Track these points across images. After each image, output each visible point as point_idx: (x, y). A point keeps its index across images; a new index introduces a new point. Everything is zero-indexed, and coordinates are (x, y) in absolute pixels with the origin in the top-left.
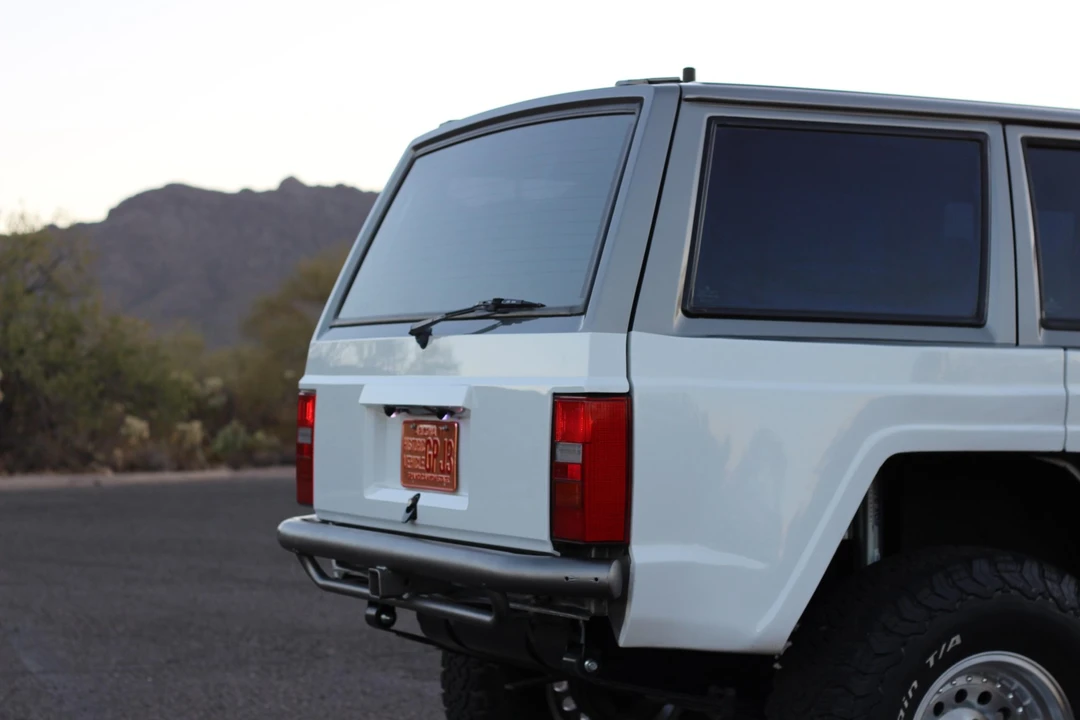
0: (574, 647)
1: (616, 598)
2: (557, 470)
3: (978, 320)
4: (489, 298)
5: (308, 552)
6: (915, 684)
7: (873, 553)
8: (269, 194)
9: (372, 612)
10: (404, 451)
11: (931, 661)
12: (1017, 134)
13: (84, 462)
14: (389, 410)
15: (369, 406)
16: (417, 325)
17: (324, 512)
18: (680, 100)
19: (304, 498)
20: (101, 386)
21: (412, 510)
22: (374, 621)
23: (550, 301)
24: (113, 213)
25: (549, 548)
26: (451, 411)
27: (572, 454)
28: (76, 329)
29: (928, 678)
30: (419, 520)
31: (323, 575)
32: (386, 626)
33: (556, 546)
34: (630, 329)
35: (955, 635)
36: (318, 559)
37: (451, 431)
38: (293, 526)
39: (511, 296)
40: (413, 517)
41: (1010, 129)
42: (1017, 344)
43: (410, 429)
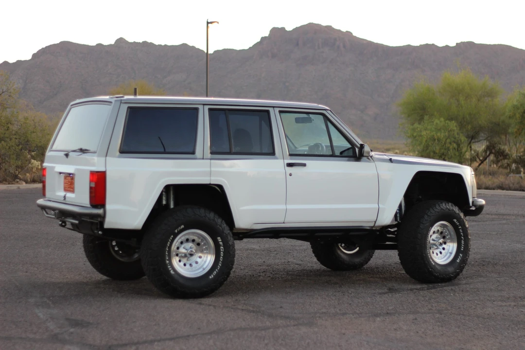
0: (97, 229)
1: (103, 217)
2: (91, 188)
3: (193, 153)
4: (80, 147)
5: (44, 208)
6: (172, 236)
7: (172, 206)
8: (110, 46)
9: (60, 223)
10: (65, 183)
11: (176, 231)
12: (207, 107)
13: (15, 178)
14: (60, 173)
15: (57, 172)
16: (66, 152)
17: (49, 198)
18: (121, 103)
19: (43, 194)
20: (21, 146)
21: (65, 197)
22: (61, 225)
23: (92, 149)
24: (34, 56)
25: (89, 206)
26: (72, 174)
27: (93, 185)
28: (9, 122)
29: (176, 235)
30: (66, 200)
31: (47, 213)
32: (64, 226)
33: (91, 205)
34: (106, 156)
35: (182, 225)
36: (47, 210)
37: (73, 179)
38: (41, 201)
39: (84, 148)
40: (65, 199)
41: (205, 106)
42: (203, 159)
43: (65, 178)
